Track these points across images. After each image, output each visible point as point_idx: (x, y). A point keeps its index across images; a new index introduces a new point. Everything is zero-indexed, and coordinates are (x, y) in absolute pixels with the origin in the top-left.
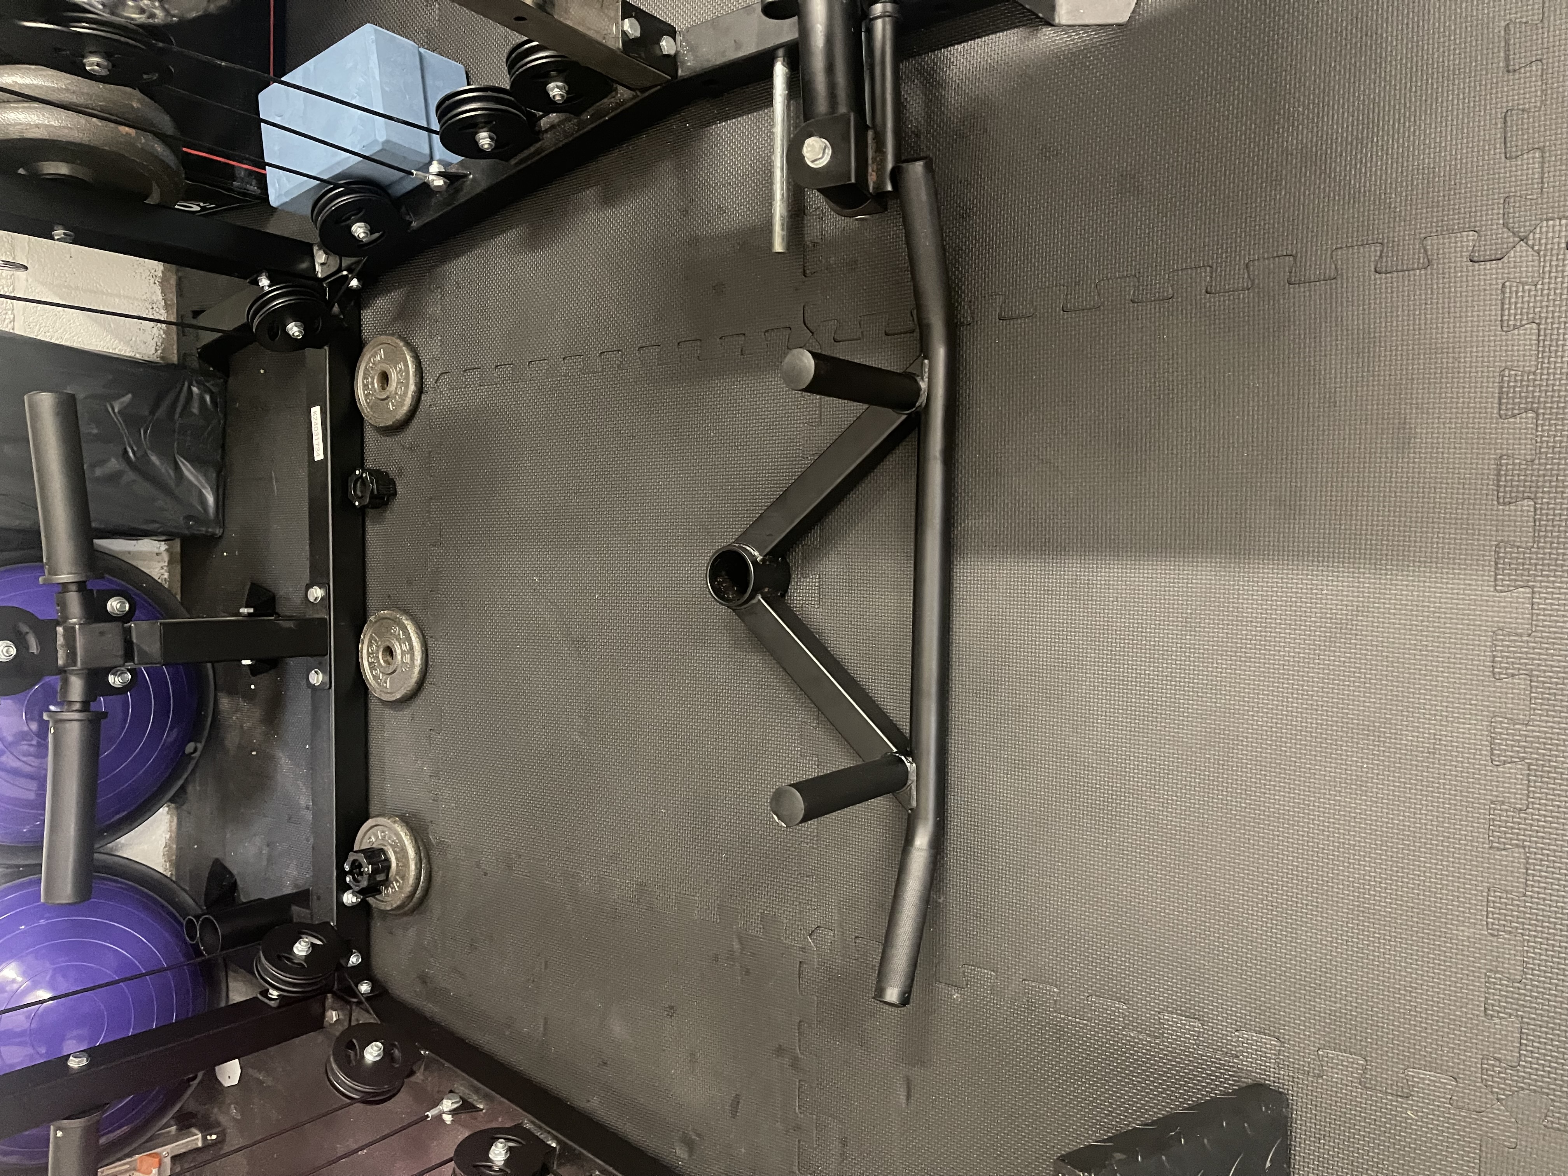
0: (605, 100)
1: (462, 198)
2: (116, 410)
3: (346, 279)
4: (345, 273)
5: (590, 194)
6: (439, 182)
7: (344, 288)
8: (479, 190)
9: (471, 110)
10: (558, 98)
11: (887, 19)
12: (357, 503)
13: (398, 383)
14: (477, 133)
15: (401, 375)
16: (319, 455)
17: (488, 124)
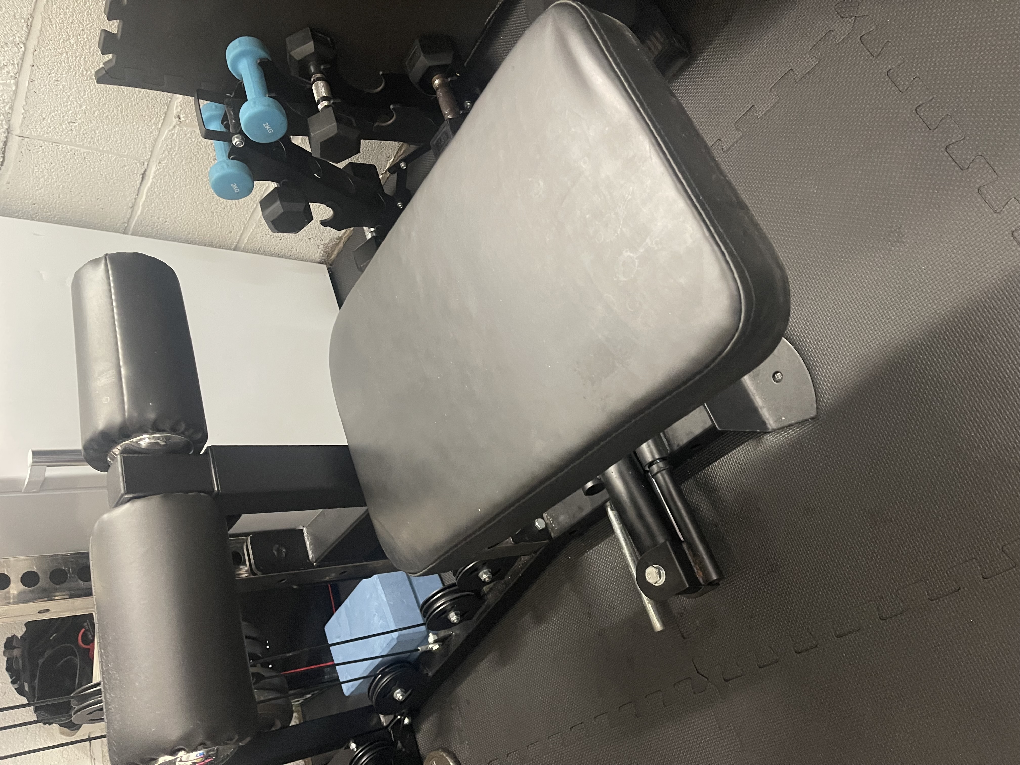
0: (516, 564)
1: (453, 648)
3: (401, 721)
4: (399, 717)
5: (527, 618)
6: (436, 647)
7: (401, 726)
8: (460, 641)
9: (441, 604)
10: (487, 579)
11: (664, 472)
14: (448, 615)
17: (452, 608)
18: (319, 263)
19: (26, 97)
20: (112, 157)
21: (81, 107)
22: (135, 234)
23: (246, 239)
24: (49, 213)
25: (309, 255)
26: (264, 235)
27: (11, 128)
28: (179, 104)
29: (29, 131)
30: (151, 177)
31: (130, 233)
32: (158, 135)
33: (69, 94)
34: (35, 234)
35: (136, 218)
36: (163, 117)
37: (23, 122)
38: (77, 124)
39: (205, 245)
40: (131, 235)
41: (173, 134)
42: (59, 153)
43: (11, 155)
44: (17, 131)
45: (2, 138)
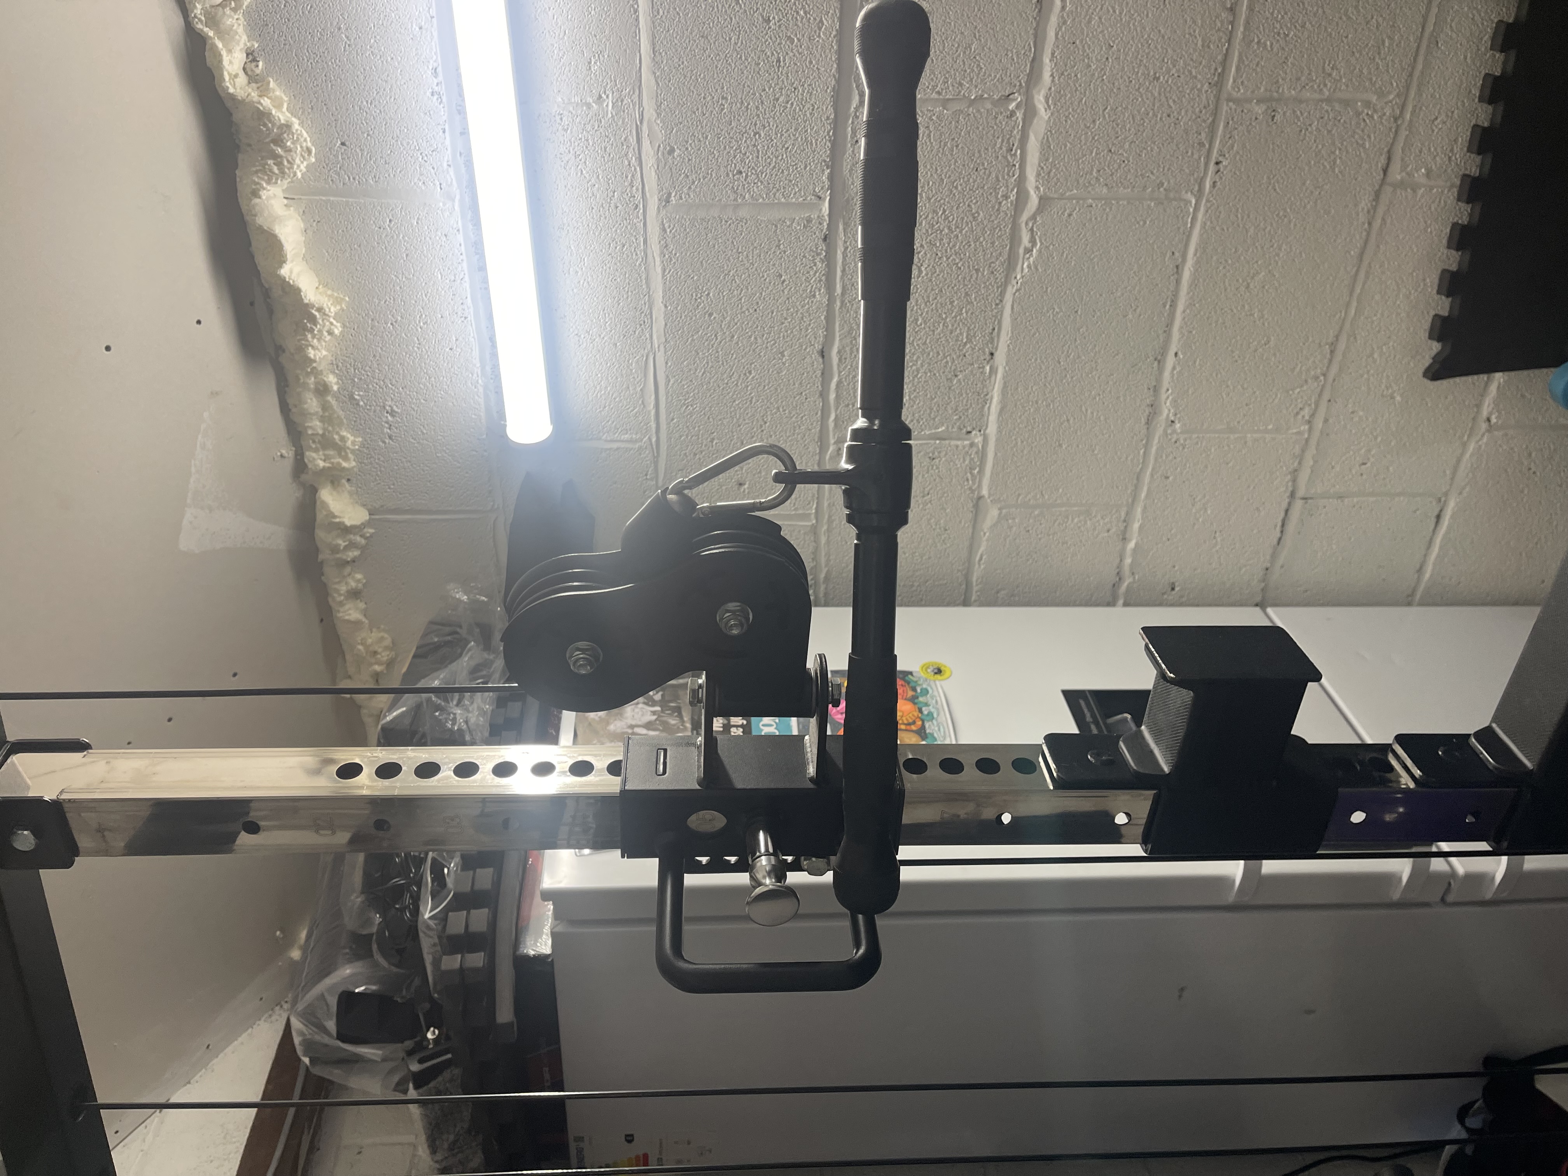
19: (1318, 444)
20: (1403, 500)
21: (1376, 439)
22: (1422, 604)
27: (1295, 490)
28: (1491, 401)
29: (1314, 489)
30: (1448, 516)
31: (1416, 604)
32: (1463, 452)
33: (1365, 426)
35: (1423, 585)
36: (1470, 425)
37: (1310, 477)
38: (1369, 465)
40: (1417, 606)
41: (1480, 446)
42: (1343, 511)
43: (1291, 527)
44: (1301, 493)
45: (1284, 505)
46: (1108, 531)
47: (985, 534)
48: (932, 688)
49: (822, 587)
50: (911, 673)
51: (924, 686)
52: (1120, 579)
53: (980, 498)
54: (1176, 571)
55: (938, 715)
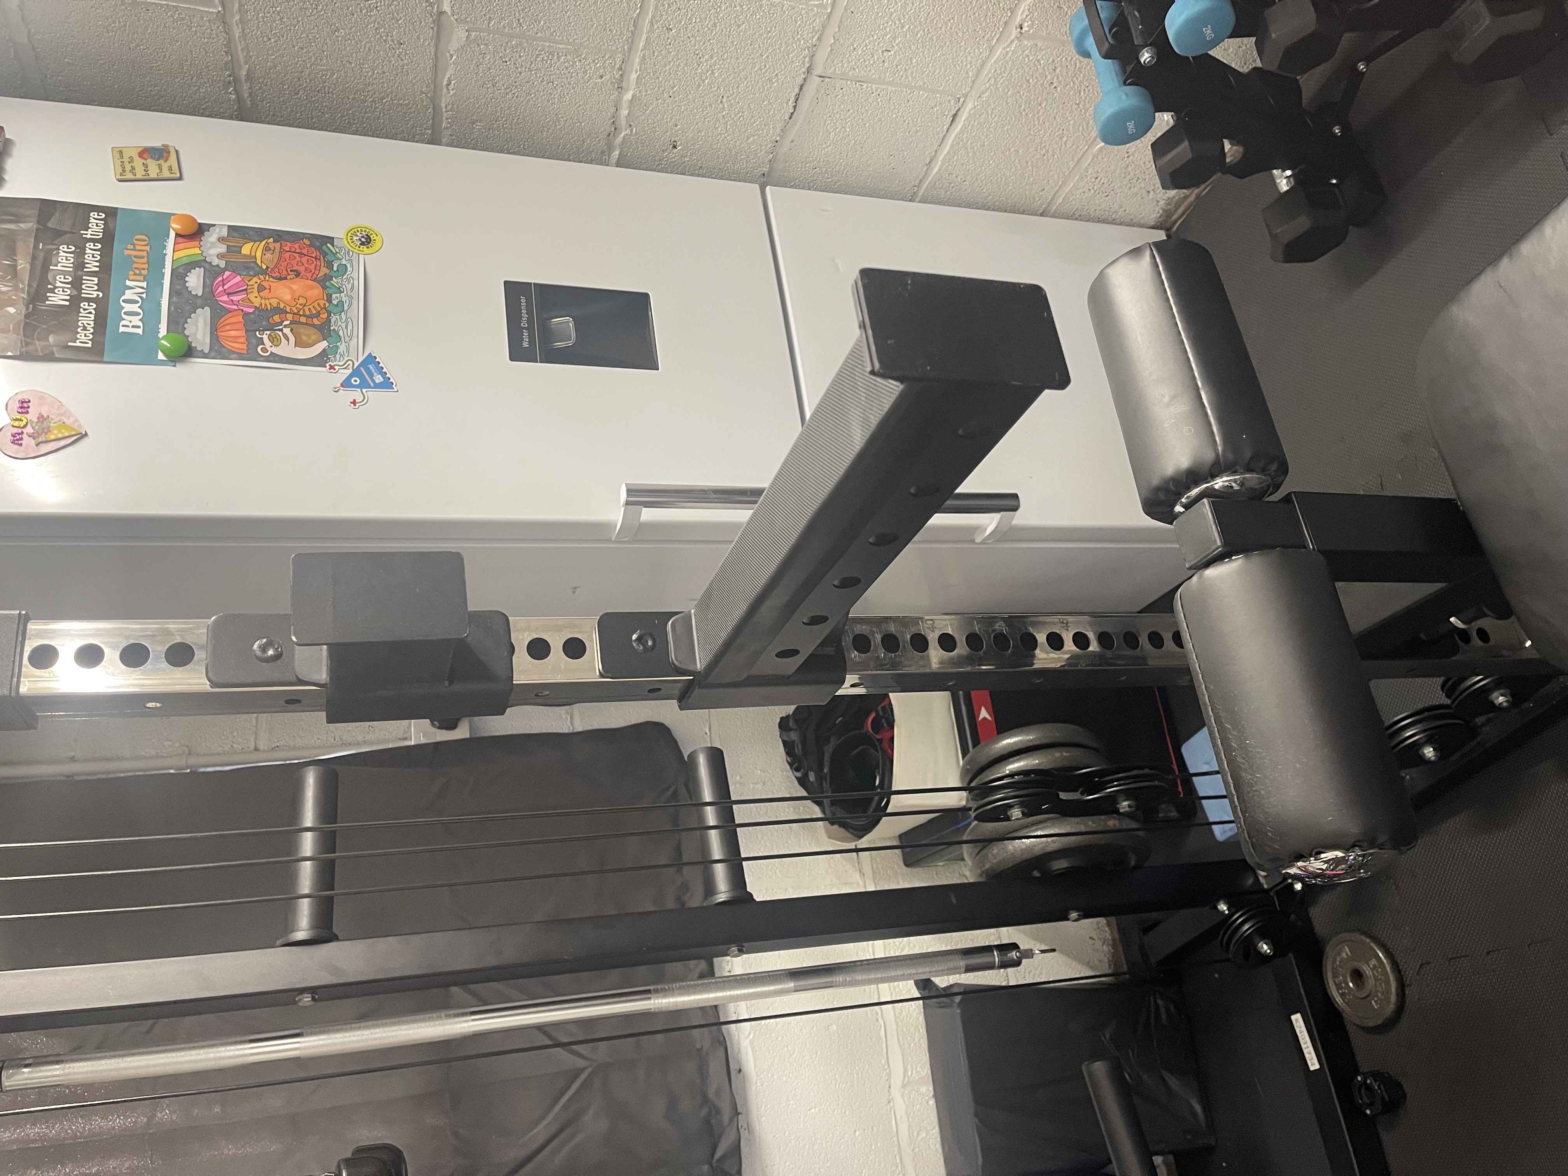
0: (1548, 687)
2: (1107, 1037)
4: (1290, 881)
10: (1505, 704)
12: (1368, 1112)
13: (1376, 980)
14: (1422, 749)
15: (1377, 971)
16: (1314, 1064)
17: (1429, 741)
18: (1153, 227)
19: (841, 21)
20: (923, 94)
21: (903, 27)
22: (924, 201)
23: (1061, 198)
24: (830, 180)
25: (1140, 216)
26: (1087, 191)
27: (812, 67)
28: (1027, 7)
29: (833, 68)
30: (963, 118)
31: (917, 200)
32: (989, 55)
33: (893, 10)
34: (822, 210)
35: (930, 178)
36: (1001, 30)
37: (829, 55)
38: (892, 52)
39: (1005, 211)
40: (919, 202)
41: (1007, 53)
42: (861, 96)
43: (804, 104)
44: (818, 70)
45: (800, 80)
46: (601, 77)
47: (451, 56)
48: (352, 266)
49: (246, 87)
50: (331, 240)
51: (344, 262)
52: (615, 129)
53: (441, 13)
54: (679, 130)
55: (350, 306)
